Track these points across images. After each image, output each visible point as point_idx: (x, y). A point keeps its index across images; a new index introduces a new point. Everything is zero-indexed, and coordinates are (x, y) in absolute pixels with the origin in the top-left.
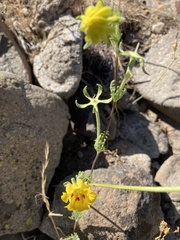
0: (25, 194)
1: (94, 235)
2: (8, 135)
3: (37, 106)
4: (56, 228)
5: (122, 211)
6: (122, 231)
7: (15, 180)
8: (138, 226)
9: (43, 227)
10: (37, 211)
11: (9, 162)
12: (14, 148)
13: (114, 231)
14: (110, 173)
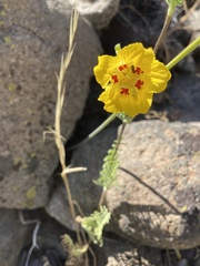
0: (27, 146)
2: (7, 39)
3: (56, 12)
4: (72, 203)
5: (180, 181)
6: (177, 213)
7: (14, 118)
9: (52, 207)
10: (44, 180)
11: (6, 86)
12: (17, 65)
13: (164, 213)
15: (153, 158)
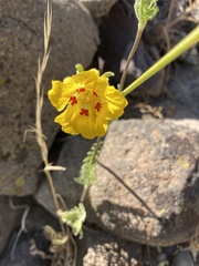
1: (111, 215)
4: (55, 195)
5: (161, 184)
6: (155, 216)
8: (183, 212)
12: (5, 59)
13: (142, 215)
14: (149, 126)
15: (137, 159)
